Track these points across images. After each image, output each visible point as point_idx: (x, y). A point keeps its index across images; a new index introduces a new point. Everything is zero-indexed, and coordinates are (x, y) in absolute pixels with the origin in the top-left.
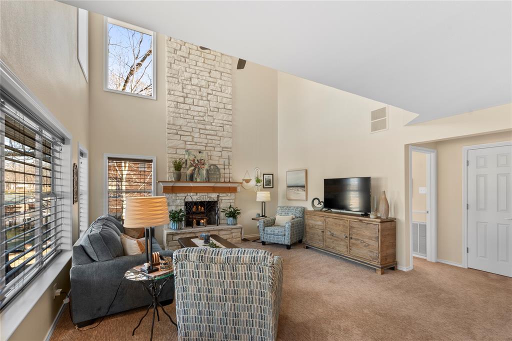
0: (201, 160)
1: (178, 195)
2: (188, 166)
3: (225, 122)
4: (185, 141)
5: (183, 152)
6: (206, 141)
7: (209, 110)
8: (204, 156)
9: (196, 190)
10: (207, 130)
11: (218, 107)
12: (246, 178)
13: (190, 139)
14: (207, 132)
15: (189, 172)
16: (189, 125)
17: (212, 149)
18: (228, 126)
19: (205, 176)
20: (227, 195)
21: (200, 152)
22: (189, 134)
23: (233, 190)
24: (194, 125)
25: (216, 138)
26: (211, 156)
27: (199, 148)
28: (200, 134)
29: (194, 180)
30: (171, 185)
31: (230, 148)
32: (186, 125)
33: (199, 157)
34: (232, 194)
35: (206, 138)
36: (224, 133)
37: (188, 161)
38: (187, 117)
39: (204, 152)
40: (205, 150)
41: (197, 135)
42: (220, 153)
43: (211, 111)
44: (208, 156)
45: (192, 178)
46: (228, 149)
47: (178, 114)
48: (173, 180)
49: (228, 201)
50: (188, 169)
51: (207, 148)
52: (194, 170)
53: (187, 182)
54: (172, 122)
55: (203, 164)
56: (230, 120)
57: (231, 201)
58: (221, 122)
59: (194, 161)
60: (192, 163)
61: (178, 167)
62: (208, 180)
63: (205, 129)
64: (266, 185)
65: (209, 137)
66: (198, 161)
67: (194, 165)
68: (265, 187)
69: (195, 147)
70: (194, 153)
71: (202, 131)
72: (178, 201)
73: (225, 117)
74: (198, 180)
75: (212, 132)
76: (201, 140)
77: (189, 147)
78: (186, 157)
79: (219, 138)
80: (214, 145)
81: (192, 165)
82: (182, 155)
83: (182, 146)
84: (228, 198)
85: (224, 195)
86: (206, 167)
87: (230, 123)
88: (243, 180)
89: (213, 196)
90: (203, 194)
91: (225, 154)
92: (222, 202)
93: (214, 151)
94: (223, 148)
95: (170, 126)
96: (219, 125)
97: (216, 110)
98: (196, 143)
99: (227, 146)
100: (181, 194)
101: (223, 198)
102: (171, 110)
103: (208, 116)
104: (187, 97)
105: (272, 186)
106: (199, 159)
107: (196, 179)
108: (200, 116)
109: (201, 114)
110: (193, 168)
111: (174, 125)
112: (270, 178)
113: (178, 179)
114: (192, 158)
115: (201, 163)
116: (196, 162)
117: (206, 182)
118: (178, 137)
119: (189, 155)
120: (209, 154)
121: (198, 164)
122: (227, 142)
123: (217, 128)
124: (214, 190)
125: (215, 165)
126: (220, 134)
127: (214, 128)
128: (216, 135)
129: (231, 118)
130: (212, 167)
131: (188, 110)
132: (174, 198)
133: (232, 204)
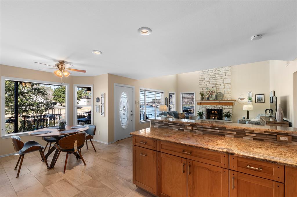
1: (203, 106)
3: (226, 71)
4: (206, 84)
5: (205, 88)
6: (216, 82)
8: (214, 89)
9: (211, 104)
10: (217, 77)
12: (240, 98)
13: (209, 83)
14: (216, 78)
15: (207, 97)
16: (208, 77)
17: (220, 85)
18: (228, 73)
19: (214, 98)
20: (228, 107)
21: (212, 88)
22: (208, 81)
23: (232, 104)
24: (210, 77)
25: (221, 80)
26: (218, 89)
27: (212, 86)
28: (213, 80)
29: (209, 100)
30: (200, 102)
31: (230, 83)
32: (207, 78)
33: (212, 90)
34: (231, 106)
35: (216, 81)
36: (226, 76)
37: (207, 92)
38: (207, 74)
39: (215, 87)
40: (216, 86)
41: (212, 80)
42: (224, 87)
43: (218, 68)
44: (217, 89)
45: (208, 99)
46: (229, 84)
47: (203, 74)
48: (200, 100)
49: (228, 109)
50: (207, 95)
51: (216, 85)
52: (209, 96)
53: (206, 101)
54: (201, 78)
57: (230, 109)
58: (224, 72)
59: (209, 92)
61: (202, 95)
62: (216, 99)
63: (216, 77)
64: (258, 101)
65: (217, 80)
68: (256, 102)
69: (210, 86)
70: (210, 88)
71: (214, 79)
72: (203, 108)
73: (226, 69)
74: (211, 100)
75: (219, 78)
76: (213, 83)
77: (208, 86)
78: (206, 91)
79: (223, 80)
80: (220, 84)
81: (208, 94)
82: (205, 90)
83: (205, 86)
84: (228, 108)
85: (226, 106)
86: (215, 94)
88: (239, 99)
89: (219, 107)
90: (214, 106)
91: (226, 87)
92: (224, 110)
93: (220, 86)
94: (225, 84)
95: (200, 80)
96: (223, 73)
98: (211, 84)
99: (227, 83)
100: (205, 106)
101: (225, 108)
102: (201, 73)
103: (217, 71)
105: (263, 102)
106: (212, 91)
108: (213, 72)
109: (213, 71)
110: (209, 95)
111: (202, 79)
112: (261, 97)
113: (202, 99)
114: (209, 90)
115: (213, 92)
116: (211, 92)
117: (215, 100)
118: (203, 83)
119: (207, 89)
120: (218, 88)
121: (211, 93)
122: (228, 81)
123: (222, 75)
124: (219, 104)
125: (221, 93)
126: (223, 78)
127: (220, 76)
128: (221, 79)
129: (230, 68)
130: (219, 93)
131: (207, 71)
132: (201, 107)
133: (230, 111)
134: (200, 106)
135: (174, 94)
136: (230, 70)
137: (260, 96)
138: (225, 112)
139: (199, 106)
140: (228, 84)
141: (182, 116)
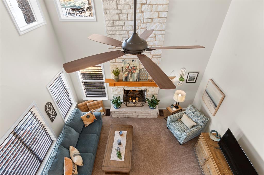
0: (133, 67)
1: (119, 87)
2: (123, 72)
5: (121, 61)
7: (142, 22)
8: (136, 63)
9: (131, 85)
11: (151, 17)
15: (124, 75)
18: (160, 36)
19: (136, 78)
20: (153, 88)
21: (133, 61)
27: (132, 57)
31: (160, 55)
33: (132, 64)
36: (156, 42)
37: (124, 68)
38: (122, 32)
43: (144, 23)
45: (126, 80)
46: (158, 56)
47: (114, 32)
48: (114, 80)
50: (124, 73)
52: (128, 74)
53: (123, 81)
55: (135, 70)
56: (163, 28)
59: (128, 67)
60: (127, 69)
61: (117, 73)
64: (189, 81)
66: (131, 67)
67: (128, 70)
68: (187, 81)
69: (129, 57)
70: (128, 61)
72: (119, 90)
73: (158, 27)
74: (131, 80)
78: (123, 65)
81: (126, 71)
86: (137, 71)
87: (163, 32)
89: (143, 88)
90: (135, 87)
92: (148, 92)
94: (153, 55)
97: (150, 20)
99: (156, 53)
101: (150, 89)
102: (109, 29)
103: (141, 28)
104: (121, 13)
105: (194, 82)
106: (132, 66)
107: (129, 80)
110: (127, 72)
112: (194, 76)
114: (127, 65)
116: (130, 68)
119: (124, 63)
121: (131, 70)
124: (143, 84)
126: (152, 44)
129: (164, 26)
130: (143, 70)
131: (122, 26)
132: (116, 88)
134: (114, 87)
136: (164, 30)
139: (112, 87)
140: (158, 55)
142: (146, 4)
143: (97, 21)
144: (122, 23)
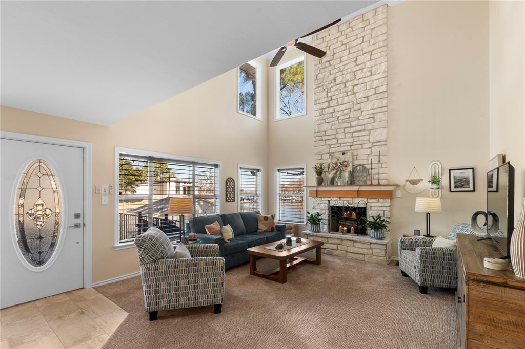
0: (344, 162)
1: (323, 199)
2: (330, 170)
3: (376, 111)
4: (330, 145)
5: (326, 156)
6: (351, 140)
7: (355, 103)
8: (348, 157)
9: (340, 195)
10: (353, 127)
11: (366, 96)
12: (411, 178)
13: (335, 141)
14: (352, 129)
15: (330, 176)
16: (333, 127)
17: (360, 147)
18: (381, 114)
19: (347, 179)
20: (379, 201)
21: (343, 154)
22: (333, 137)
23: (389, 195)
24: (337, 126)
25: (364, 133)
26: (357, 155)
27: (343, 149)
28: (345, 133)
29: (335, 184)
30: (315, 189)
31: (385, 141)
32: (331, 129)
33: (342, 158)
34: (386, 200)
35: (352, 137)
36: (375, 124)
37: (331, 165)
38: (331, 120)
39: (348, 153)
40: (351, 150)
41: (342, 136)
42: (370, 150)
43: (357, 104)
44: (353, 156)
45: (332, 182)
46: (382, 143)
47: (323, 121)
48: (316, 185)
49: (381, 208)
50: (329, 174)
51: (353, 148)
52: (336, 173)
53: (328, 186)
54: (317, 131)
55: (346, 166)
56: (384, 104)
57: (384, 209)
58: (370, 112)
59: (337, 163)
60: (334, 166)
61: (320, 172)
62: (352, 182)
63: (351, 127)
64: (456, 187)
65: (355, 134)
66: (340, 163)
67: (337, 168)
68: (453, 189)
69: (339, 149)
70: (337, 155)
71: (347, 130)
72: (323, 205)
73: (377, 104)
74: (339, 184)
75: (359, 128)
76: (345, 140)
77: (333, 150)
78: (329, 161)
79: (367, 133)
80: (361, 142)
81: (334, 168)
82: (327, 161)
83: (327, 151)
84: (379, 204)
85: (375, 200)
86: (350, 169)
87: (384, 109)
88: (407, 181)
89: (359, 202)
90: (347, 199)
91: (376, 150)
92: (371, 210)
93: (362, 148)
94: (374, 143)
95: (316, 135)
96: (368, 116)
97: (365, 99)
98: (341, 144)
99: (378, 139)
101: (373, 204)
102: (317, 118)
103: (354, 110)
104: (331, 100)
105: (471, 189)
106: (341, 161)
107: (337, 182)
108: (344, 114)
109: (346, 112)
110: (335, 171)
111: (319, 132)
112: (465, 175)
113: (320, 182)
114: (334, 161)
115: (344, 165)
116: (339, 164)
117: (348, 185)
118: (323, 143)
119: (332, 158)
120: (355, 153)
121: (340, 167)
122: (380, 135)
123: (365, 121)
124: (359, 194)
125: (363, 165)
126: (369, 127)
127: (361, 122)
128: (364, 130)
129: (384, 102)
130: (358, 168)
131: (332, 113)
132: (319, 202)
133: (385, 213)
134: (316, 199)
135: (258, 170)
136: (386, 107)
137: (462, 173)
138: (371, 214)
139: (313, 199)
140: (380, 142)
141: (265, 225)
142: (359, 84)
143: (307, 114)
144: (331, 110)
